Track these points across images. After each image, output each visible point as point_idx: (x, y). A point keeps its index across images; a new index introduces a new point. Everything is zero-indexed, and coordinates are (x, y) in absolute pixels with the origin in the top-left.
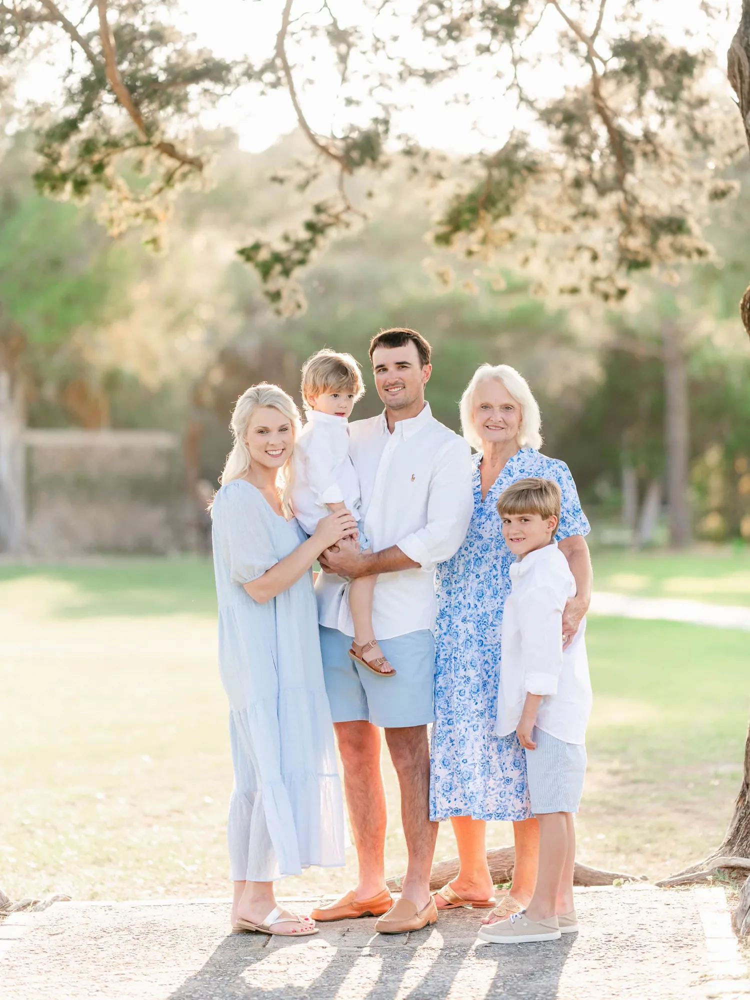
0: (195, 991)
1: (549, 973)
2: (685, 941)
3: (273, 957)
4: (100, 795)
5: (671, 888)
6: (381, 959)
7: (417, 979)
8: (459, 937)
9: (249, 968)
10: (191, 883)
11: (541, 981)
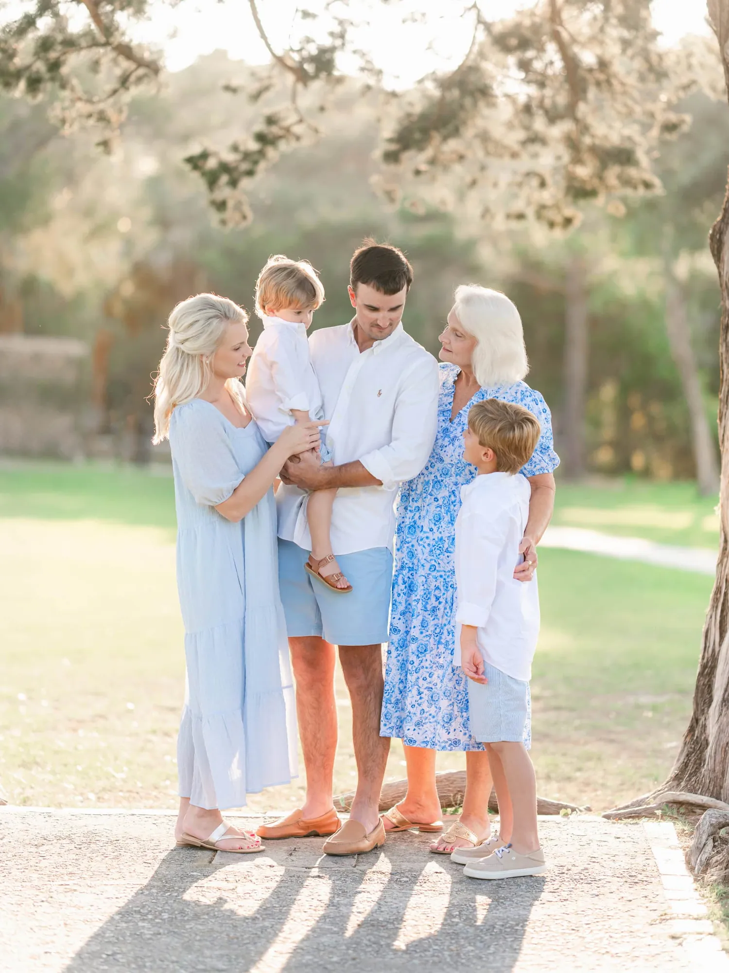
0: (143, 907)
1: (504, 904)
2: (640, 877)
3: (220, 874)
4: (22, 697)
5: (619, 821)
6: (330, 882)
7: (369, 904)
8: (408, 862)
9: (196, 884)
10: (121, 791)
11: (497, 912)
